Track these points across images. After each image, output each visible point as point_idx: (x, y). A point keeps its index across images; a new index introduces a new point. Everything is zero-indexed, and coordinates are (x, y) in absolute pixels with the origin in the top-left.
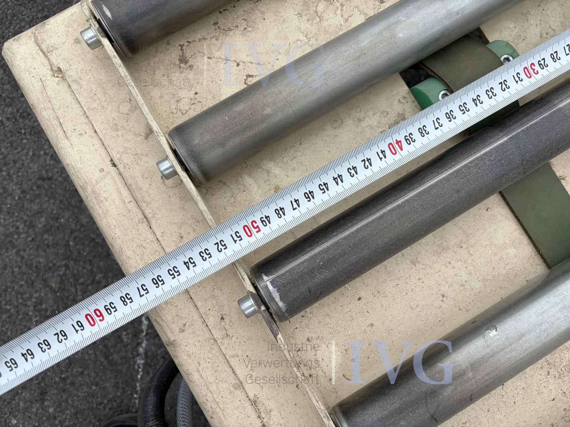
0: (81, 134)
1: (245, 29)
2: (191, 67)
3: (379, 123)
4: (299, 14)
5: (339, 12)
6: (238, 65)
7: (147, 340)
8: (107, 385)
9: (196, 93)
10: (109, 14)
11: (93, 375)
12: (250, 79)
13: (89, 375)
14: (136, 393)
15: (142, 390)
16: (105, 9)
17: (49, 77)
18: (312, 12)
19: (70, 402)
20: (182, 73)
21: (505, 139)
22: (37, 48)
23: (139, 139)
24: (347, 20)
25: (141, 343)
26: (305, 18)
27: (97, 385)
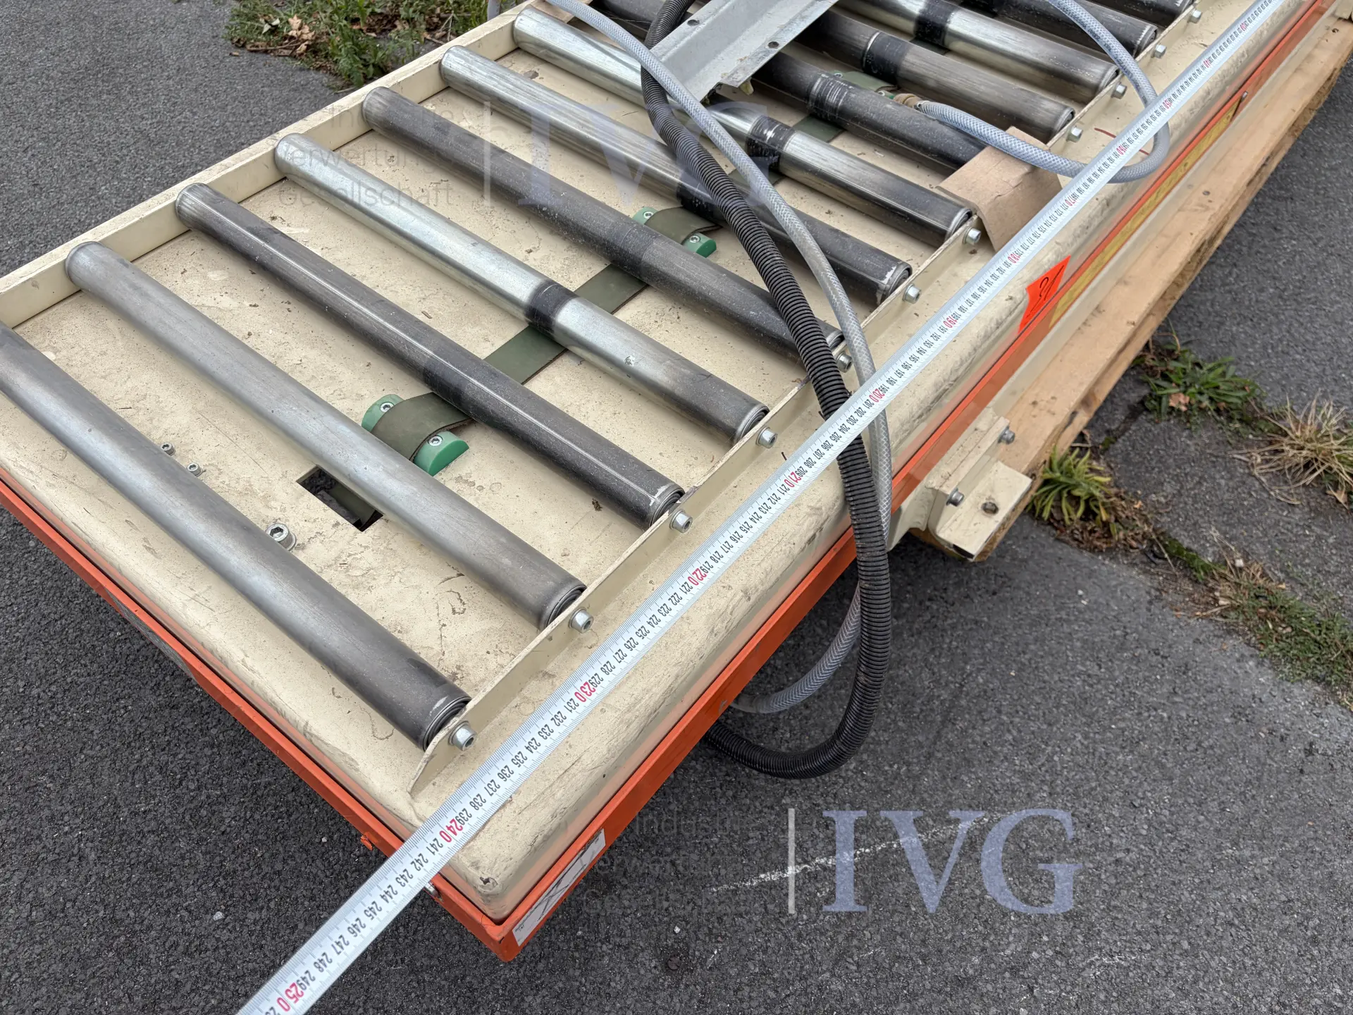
0: (570, 746)
1: (399, 632)
2: (458, 668)
3: (470, 495)
4: (369, 589)
5: (358, 556)
6: (444, 625)
7: (814, 859)
8: (900, 891)
9: (488, 653)
10: (442, 701)
11: (896, 919)
12: (457, 610)
13: (900, 923)
14: (890, 846)
15: (882, 840)
16: (438, 705)
17: (514, 805)
18: (364, 579)
19: (949, 936)
20: (468, 674)
21: (472, 380)
22: (481, 834)
23: (557, 683)
24: (366, 547)
25: (821, 865)
26: (373, 583)
27: (908, 906)
